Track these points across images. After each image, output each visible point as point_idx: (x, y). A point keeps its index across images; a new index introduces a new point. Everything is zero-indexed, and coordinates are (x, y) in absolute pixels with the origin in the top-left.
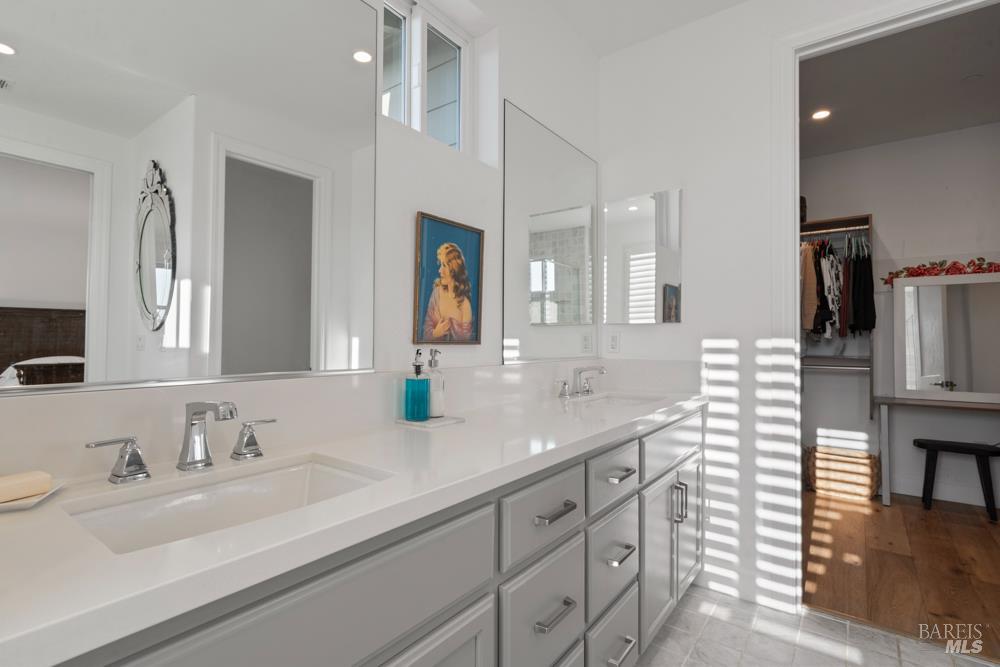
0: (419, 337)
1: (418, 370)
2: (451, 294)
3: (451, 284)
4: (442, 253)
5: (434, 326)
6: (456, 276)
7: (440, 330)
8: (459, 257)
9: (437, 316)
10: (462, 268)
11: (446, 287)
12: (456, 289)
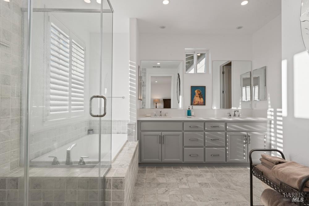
0: (192, 104)
1: (189, 109)
2: (198, 97)
3: (198, 96)
4: (196, 91)
5: (195, 102)
6: (199, 94)
7: (196, 103)
8: (200, 91)
9: (195, 101)
10: (201, 93)
11: (197, 97)
12: (199, 97)
